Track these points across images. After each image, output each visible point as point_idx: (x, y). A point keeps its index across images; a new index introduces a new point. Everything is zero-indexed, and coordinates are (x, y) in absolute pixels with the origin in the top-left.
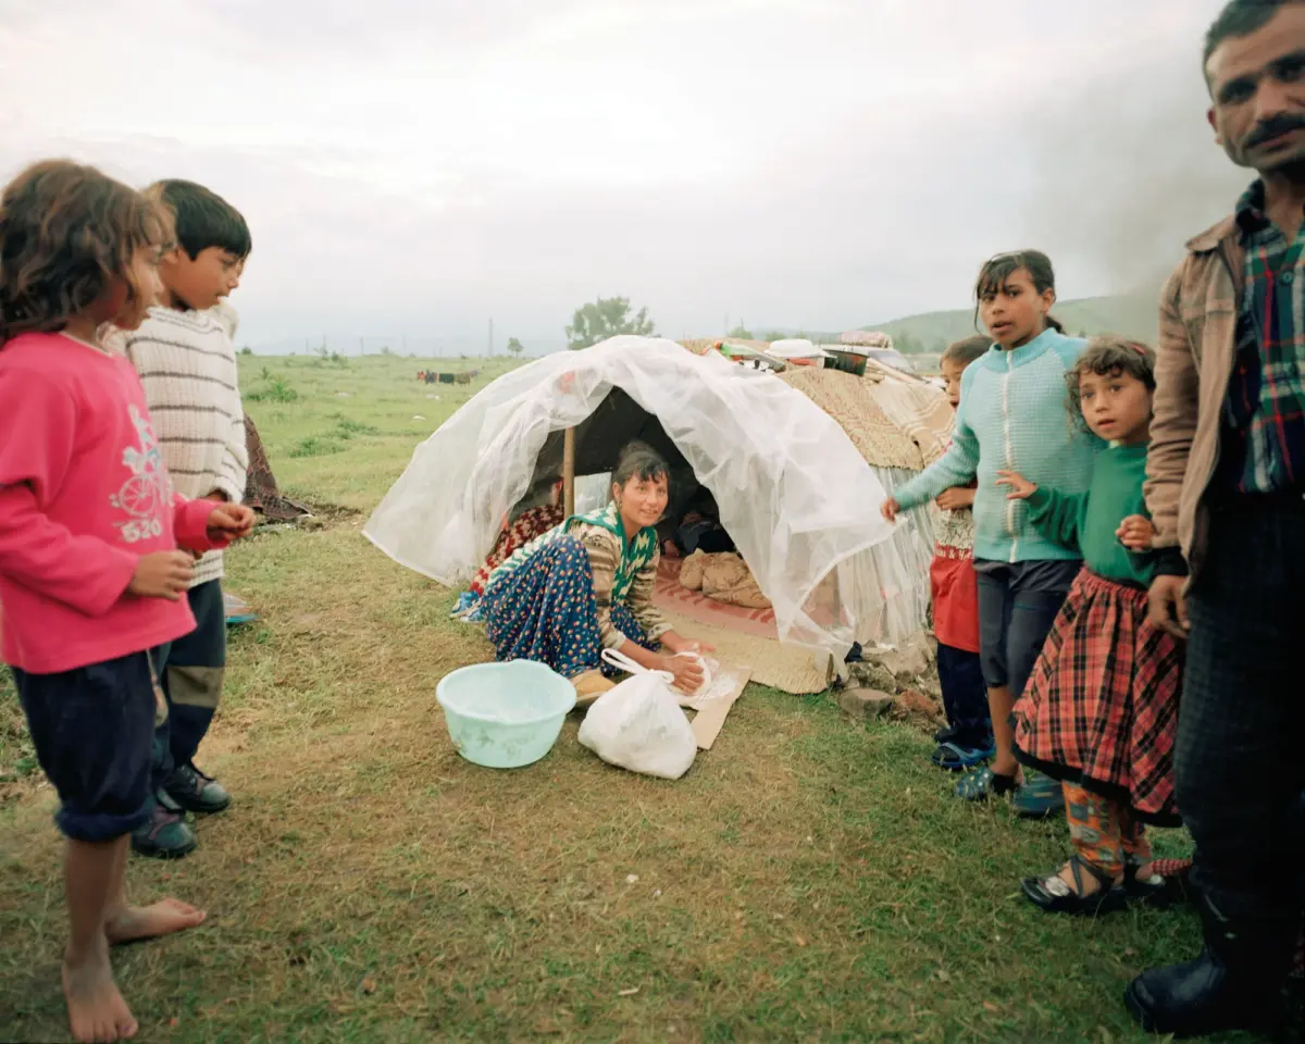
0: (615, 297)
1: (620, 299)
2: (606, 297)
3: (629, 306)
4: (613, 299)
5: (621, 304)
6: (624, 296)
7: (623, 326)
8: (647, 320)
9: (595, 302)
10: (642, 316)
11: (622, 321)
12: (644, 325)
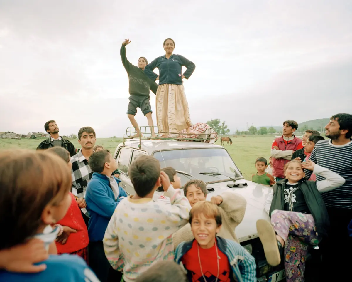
0: (216, 119)
1: (217, 119)
2: (213, 119)
3: (220, 121)
4: (215, 119)
5: (218, 121)
6: (218, 119)
7: (218, 127)
8: (225, 125)
9: (210, 120)
10: (223, 124)
11: (218, 126)
12: (224, 126)
